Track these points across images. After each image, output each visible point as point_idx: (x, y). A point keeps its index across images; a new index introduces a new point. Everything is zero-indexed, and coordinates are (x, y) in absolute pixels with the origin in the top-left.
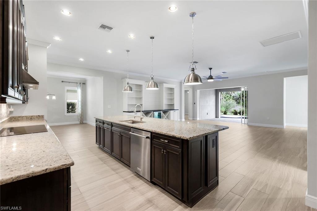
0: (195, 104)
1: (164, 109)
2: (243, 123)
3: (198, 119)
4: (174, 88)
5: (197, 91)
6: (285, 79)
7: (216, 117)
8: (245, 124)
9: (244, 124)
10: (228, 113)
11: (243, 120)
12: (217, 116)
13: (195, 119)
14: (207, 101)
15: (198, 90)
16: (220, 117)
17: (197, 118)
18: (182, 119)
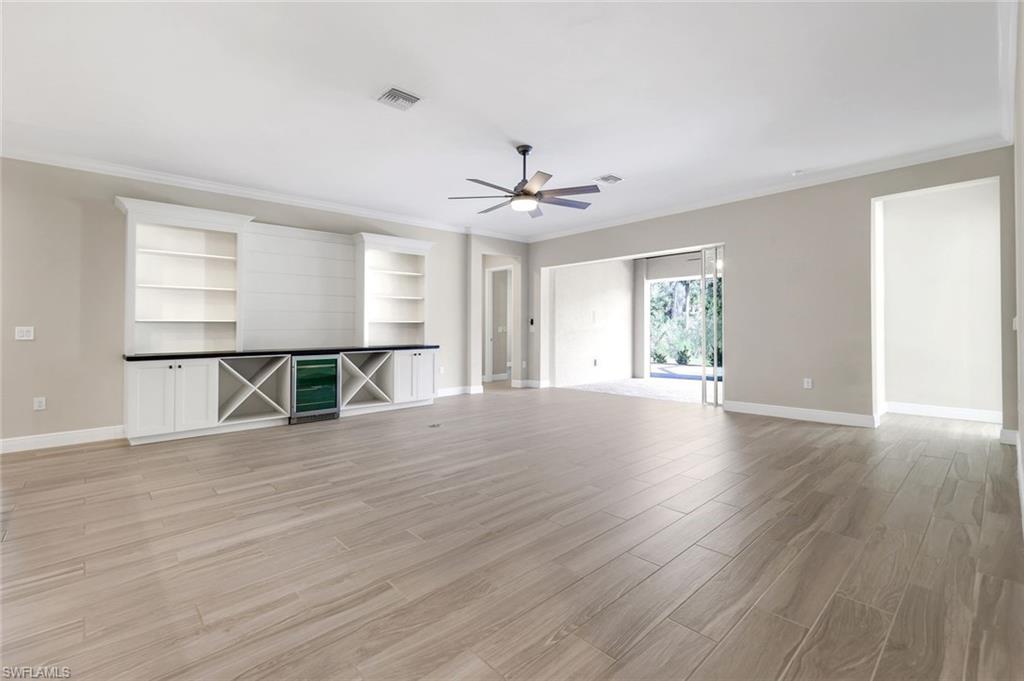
0: (532, 323)
1: (366, 345)
2: (708, 400)
3: (545, 383)
4: (423, 257)
5: (540, 271)
6: (878, 206)
7: (634, 377)
8: (717, 404)
9: (712, 407)
10: (692, 360)
11: (710, 385)
12: (637, 373)
13: (532, 383)
14: (594, 313)
15: (543, 269)
16: (647, 374)
17: (539, 379)
18: (470, 385)
